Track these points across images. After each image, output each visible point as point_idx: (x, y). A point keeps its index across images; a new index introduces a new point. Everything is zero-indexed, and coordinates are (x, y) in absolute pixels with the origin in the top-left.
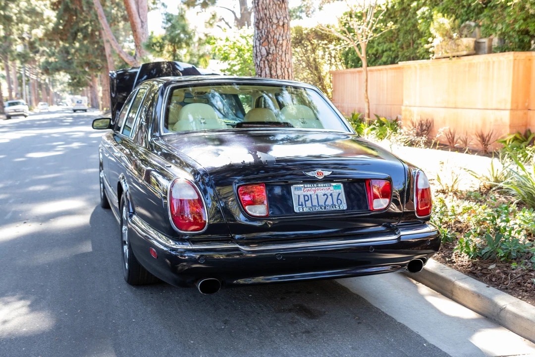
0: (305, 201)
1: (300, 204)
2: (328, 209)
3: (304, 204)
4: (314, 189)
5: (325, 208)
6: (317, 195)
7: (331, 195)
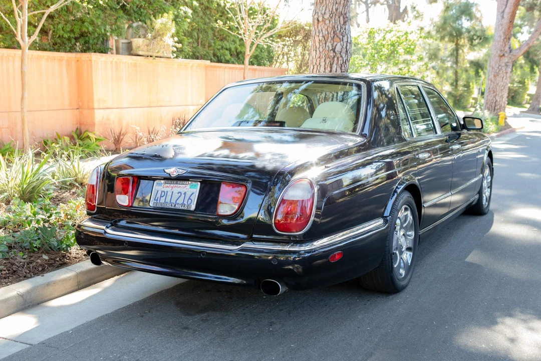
0: (161, 197)
1: (156, 199)
2: (178, 207)
3: (159, 199)
4: (172, 185)
5: (175, 206)
6: (173, 192)
7: (185, 194)
